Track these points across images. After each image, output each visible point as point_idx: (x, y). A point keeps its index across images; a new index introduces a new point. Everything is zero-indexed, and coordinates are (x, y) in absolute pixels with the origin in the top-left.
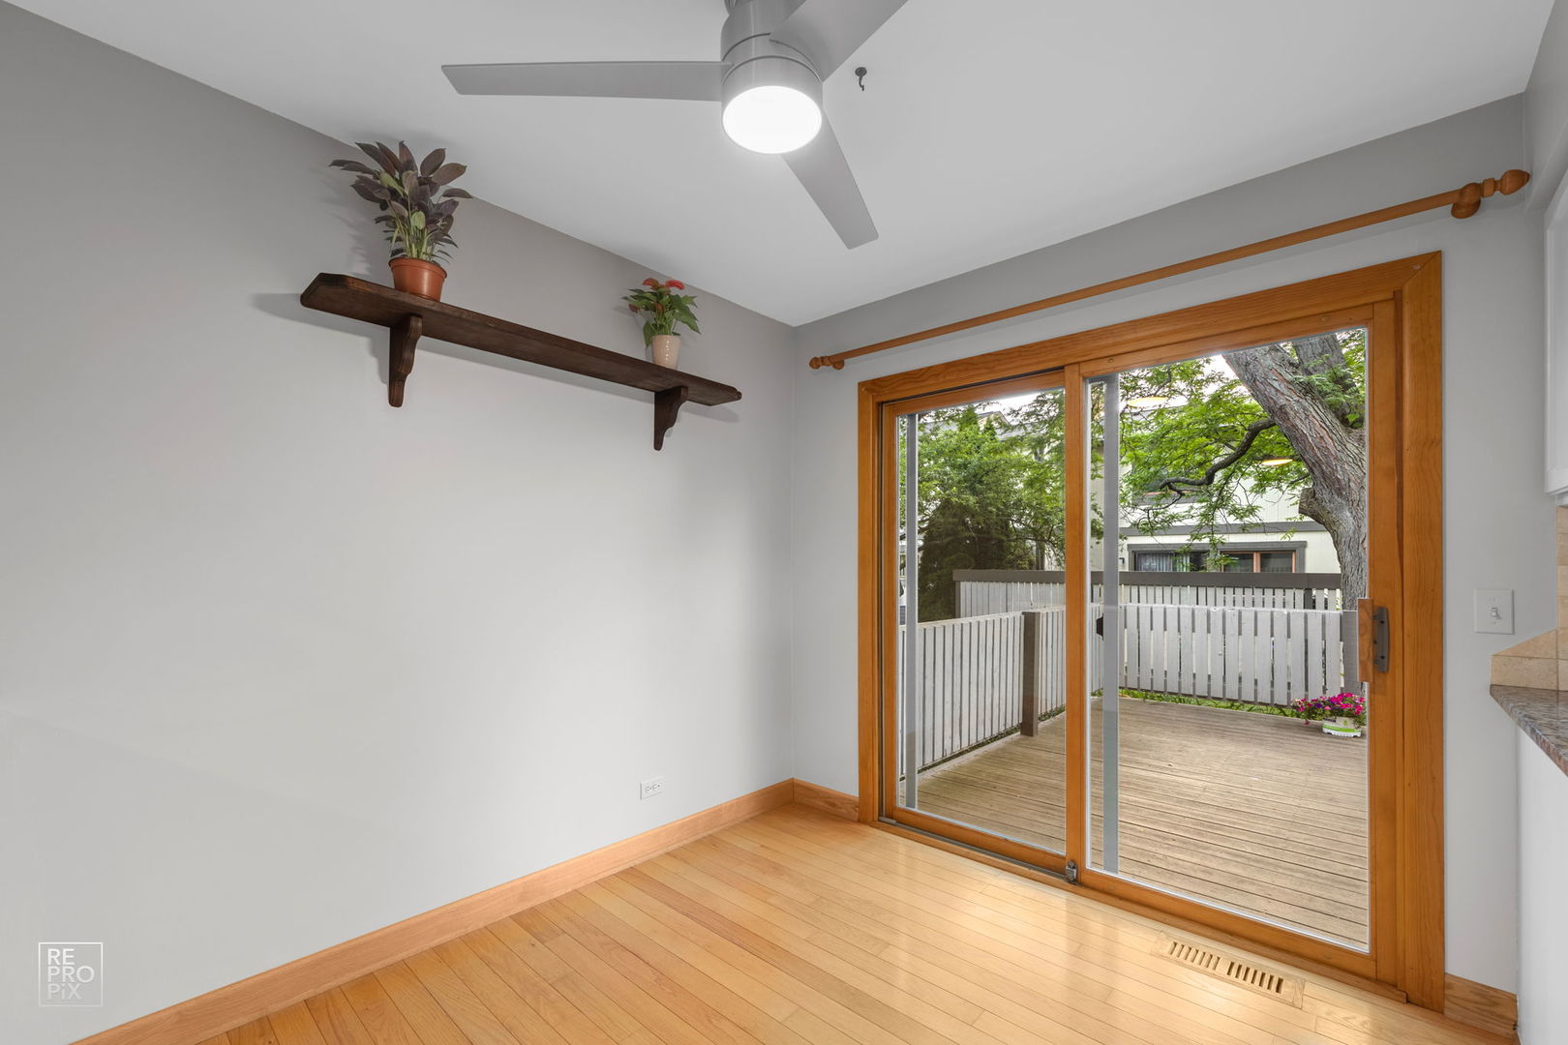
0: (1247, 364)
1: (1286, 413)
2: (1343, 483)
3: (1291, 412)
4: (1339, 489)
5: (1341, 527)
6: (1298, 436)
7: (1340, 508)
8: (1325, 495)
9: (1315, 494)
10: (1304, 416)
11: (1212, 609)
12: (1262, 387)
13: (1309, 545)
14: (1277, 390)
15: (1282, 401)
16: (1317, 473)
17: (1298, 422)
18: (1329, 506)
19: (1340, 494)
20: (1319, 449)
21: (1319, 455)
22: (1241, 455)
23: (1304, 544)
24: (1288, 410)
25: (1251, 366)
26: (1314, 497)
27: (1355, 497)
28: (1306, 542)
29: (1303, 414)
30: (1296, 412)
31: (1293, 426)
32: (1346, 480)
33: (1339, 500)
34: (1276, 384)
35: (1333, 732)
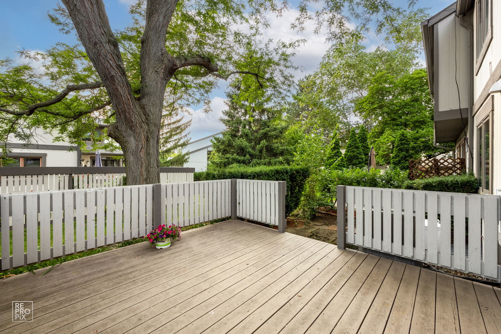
0: (96, 44)
1: (114, 80)
2: (134, 123)
3: (117, 81)
4: (131, 126)
5: (129, 145)
6: (118, 95)
7: (129, 136)
8: (123, 128)
9: (118, 127)
10: (122, 85)
11: (88, 190)
12: (103, 61)
13: (48, 155)
14: (111, 66)
15: (113, 73)
16: (122, 116)
17: (119, 87)
18: (124, 134)
19: (131, 128)
20: (126, 104)
21: (126, 107)
22: (58, 101)
23: (45, 155)
24: (116, 79)
25: (98, 46)
26: (117, 129)
27: (138, 131)
28: (46, 154)
29: (122, 84)
30: (119, 82)
31: (116, 88)
32: (136, 122)
33: (130, 132)
34: (111, 62)
35: (163, 247)
